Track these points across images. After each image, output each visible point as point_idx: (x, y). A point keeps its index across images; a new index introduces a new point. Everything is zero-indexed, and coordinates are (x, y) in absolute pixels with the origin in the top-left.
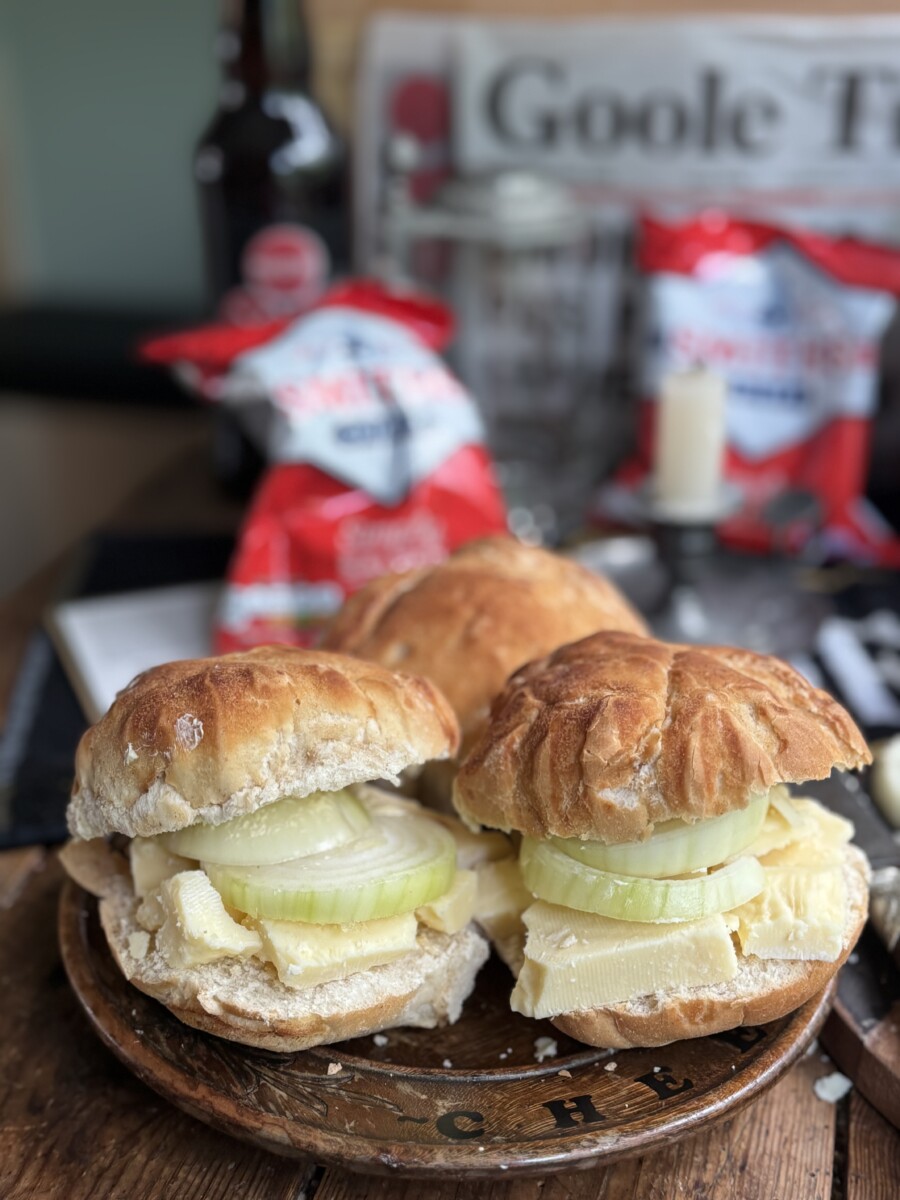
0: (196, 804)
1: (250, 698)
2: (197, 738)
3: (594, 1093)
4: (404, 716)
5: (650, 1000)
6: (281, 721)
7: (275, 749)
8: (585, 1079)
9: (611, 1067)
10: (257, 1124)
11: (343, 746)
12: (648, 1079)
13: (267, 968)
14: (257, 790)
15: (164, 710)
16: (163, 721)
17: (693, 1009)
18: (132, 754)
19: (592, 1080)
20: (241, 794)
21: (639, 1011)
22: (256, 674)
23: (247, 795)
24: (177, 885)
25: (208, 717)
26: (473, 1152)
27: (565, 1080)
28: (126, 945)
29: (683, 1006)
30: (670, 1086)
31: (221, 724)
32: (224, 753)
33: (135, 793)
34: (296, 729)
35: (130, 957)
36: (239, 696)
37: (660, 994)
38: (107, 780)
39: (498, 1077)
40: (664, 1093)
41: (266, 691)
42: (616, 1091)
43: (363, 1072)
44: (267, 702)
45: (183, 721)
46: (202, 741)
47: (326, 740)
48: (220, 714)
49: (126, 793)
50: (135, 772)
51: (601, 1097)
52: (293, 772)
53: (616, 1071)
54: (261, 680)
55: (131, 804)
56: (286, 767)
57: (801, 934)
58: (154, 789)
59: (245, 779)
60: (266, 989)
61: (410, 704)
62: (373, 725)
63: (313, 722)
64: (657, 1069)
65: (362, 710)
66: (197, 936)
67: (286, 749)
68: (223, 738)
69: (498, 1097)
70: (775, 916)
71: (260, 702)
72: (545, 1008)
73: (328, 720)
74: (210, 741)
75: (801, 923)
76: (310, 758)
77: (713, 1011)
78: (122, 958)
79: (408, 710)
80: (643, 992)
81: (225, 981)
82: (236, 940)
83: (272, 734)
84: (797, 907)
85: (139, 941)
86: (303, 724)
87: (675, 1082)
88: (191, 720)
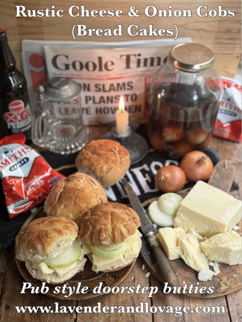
0: (43, 256)
1: (49, 240)
2: (42, 248)
3: (105, 280)
4: (71, 233)
5: (112, 267)
6: (53, 242)
7: (53, 246)
8: (104, 278)
9: (107, 275)
10: (59, 298)
11: (63, 242)
12: (113, 276)
13: (55, 274)
14: (52, 253)
15: (35, 244)
16: (36, 246)
17: (118, 268)
18: (31, 251)
19: (105, 278)
20: (50, 255)
21: (111, 269)
22: (48, 235)
23: (51, 255)
24: (40, 266)
25: (43, 245)
26: (91, 296)
27: (101, 278)
28: (32, 272)
29: (117, 268)
30: (116, 277)
31: (45, 245)
32: (46, 250)
33: (32, 256)
34: (56, 242)
35: (33, 274)
36: (47, 240)
37: (114, 266)
38: (27, 254)
39: (92, 280)
40: (115, 279)
41: (51, 238)
42: (109, 279)
43: (71, 283)
44: (51, 240)
45: (39, 246)
46: (43, 248)
47: (61, 242)
48: (45, 244)
49: (31, 255)
50: (32, 253)
51: (107, 281)
52: (56, 249)
53: (108, 275)
54: (49, 236)
55: (32, 257)
56: (55, 248)
57: (133, 255)
58: (36, 255)
59: (50, 252)
60: (56, 277)
61: (72, 231)
62: (67, 237)
63: (58, 240)
64: (114, 274)
65: (65, 235)
66: (45, 273)
67: (55, 246)
68: (46, 247)
69: (92, 284)
70: (129, 252)
71: (50, 240)
72: (97, 271)
73: (60, 239)
74: (44, 249)
75: (133, 253)
76: (59, 246)
77: (121, 267)
78: (32, 275)
79: (71, 232)
80: (111, 266)
81: (50, 277)
82: (50, 271)
83: (53, 244)
84: (132, 250)
85: (34, 272)
86: (57, 241)
87: (116, 276)
88: (40, 245)
